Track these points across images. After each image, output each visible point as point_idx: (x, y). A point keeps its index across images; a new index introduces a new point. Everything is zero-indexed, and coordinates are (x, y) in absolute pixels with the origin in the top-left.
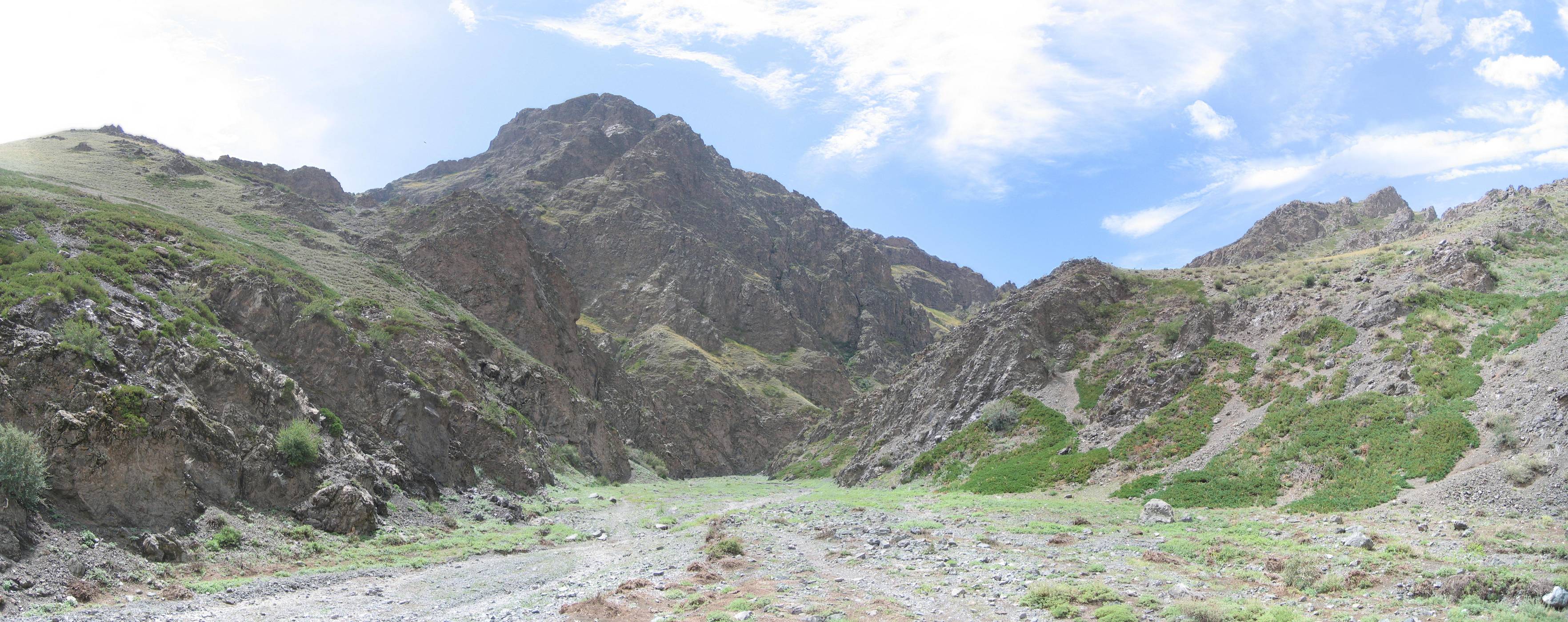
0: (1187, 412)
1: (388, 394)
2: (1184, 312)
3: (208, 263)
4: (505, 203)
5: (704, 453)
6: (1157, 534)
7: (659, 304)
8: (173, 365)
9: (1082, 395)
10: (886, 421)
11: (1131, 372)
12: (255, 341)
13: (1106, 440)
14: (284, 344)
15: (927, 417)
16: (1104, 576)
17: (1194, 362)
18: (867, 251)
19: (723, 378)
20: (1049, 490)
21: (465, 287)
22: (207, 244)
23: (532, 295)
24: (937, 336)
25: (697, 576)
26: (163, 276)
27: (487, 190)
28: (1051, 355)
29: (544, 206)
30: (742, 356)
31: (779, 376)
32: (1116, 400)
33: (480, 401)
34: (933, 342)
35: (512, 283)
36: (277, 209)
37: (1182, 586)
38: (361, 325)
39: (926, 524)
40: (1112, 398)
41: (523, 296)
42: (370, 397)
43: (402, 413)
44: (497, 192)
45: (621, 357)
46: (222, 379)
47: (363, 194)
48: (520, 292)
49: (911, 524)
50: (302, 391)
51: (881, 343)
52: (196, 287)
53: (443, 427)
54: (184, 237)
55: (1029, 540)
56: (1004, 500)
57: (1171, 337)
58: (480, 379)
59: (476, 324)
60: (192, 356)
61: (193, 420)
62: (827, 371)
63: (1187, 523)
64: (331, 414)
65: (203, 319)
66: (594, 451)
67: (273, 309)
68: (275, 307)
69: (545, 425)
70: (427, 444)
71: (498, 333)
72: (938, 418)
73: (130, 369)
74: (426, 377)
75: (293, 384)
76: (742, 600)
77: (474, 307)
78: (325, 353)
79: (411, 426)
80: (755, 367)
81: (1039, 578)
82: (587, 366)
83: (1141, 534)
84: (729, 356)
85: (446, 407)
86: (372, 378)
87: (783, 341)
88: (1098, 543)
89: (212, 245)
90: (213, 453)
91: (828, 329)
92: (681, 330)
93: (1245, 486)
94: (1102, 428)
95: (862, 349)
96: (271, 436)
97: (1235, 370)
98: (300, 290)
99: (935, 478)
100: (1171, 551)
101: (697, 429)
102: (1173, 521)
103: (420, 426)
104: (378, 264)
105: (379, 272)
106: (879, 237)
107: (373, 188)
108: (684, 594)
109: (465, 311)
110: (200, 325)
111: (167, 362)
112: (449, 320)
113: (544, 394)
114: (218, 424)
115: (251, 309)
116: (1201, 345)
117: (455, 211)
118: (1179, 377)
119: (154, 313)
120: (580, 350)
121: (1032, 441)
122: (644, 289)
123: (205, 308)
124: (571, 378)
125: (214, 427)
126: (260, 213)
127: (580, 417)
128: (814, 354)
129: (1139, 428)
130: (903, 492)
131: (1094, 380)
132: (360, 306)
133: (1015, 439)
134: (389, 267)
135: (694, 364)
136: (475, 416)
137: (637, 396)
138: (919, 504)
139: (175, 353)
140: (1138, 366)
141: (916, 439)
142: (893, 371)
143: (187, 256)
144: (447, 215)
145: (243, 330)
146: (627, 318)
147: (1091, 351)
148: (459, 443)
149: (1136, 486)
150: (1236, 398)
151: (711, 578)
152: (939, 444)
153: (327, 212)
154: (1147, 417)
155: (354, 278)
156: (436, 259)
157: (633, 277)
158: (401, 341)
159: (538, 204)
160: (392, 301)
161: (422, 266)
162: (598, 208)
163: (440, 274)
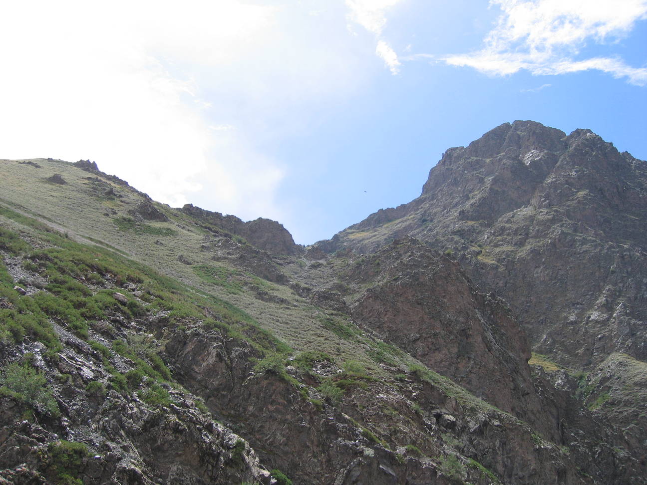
1: (342, 454)
3: (164, 314)
4: (443, 247)
7: (611, 331)
8: (120, 421)
12: (207, 397)
14: (236, 401)
21: (413, 335)
22: (166, 294)
23: (480, 339)
26: (119, 325)
27: (424, 235)
29: (479, 246)
33: (438, 456)
35: (458, 328)
36: (234, 261)
38: (313, 380)
41: (471, 340)
42: (323, 457)
43: (356, 473)
44: (434, 236)
45: (582, 394)
46: (171, 437)
47: (313, 246)
48: (467, 337)
50: (253, 452)
52: (151, 338)
54: (145, 285)
58: (436, 432)
59: (426, 374)
60: (141, 412)
64: (282, 476)
65: (156, 372)
67: (227, 365)
68: (229, 362)
69: (510, 476)
71: (450, 381)
74: (380, 433)
75: (243, 444)
77: (424, 356)
78: (277, 410)
82: (547, 408)
85: (403, 464)
86: (325, 436)
89: (171, 295)
98: (254, 344)
104: (328, 317)
105: (329, 325)
107: (321, 240)
109: (414, 360)
110: (152, 379)
111: (114, 417)
112: (400, 371)
113: (505, 444)
115: (205, 364)
117: (397, 259)
119: (107, 363)
120: (537, 391)
122: (592, 317)
123: (159, 361)
124: (531, 423)
126: (218, 264)
127: (548, 465)
132: (312, 360)
134: (338, 319)
137: (607, 436)
139: (124, 408)
143: (145, 305)
144: (390, 264)
146: (581, 351)
153: (280, 264)
155: (305, 331)
156: (383, 309)
157: (578, 306)
158: (353, 396)
159: (473, 244)
160: (343, 354)
161: (370, 317)
162: (530, 240)
163: (387, 324)
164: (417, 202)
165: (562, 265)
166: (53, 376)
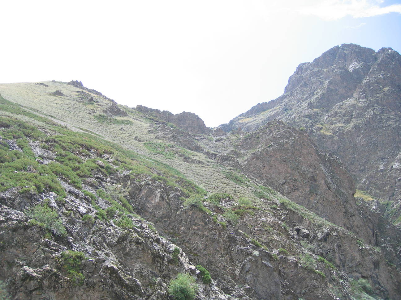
1: (239, 254)
3: (128, 173)
4: (298, 126)
8: (104, 238)
12: (156, 222)
14: (173, 224)
21: (281, 181)
22: (128, 160)
23: (323, 182)
26: (101, 180)
27: (286, 119)
29: (321, 124)
33: (298, 255)
35: (309, 176)
36: (169, 139)
38: (220, 210)
41: (317, 183)
42: (227, 257)
43: (248, 266)
44: (293, 119)
45: (388, 215)
46: (135, 247)
47: (217, 128)
48: (315, 181)
50: (184, 254)
52: (120, 188)
53: (276, 274)
54: (115, 155)
58: (297, 240)
59: (290, 204)
60: (116, 232)
61: (115, 275)
64: (203, 268)
65: (124, 208)
66: (381, 282)
67: (167, 202)
68: (168, 201)
69: (344, 266)
70: (266, 285)
71: (305, 209)
73: (75, 240)
74: (262, 242)
75: (179, 250)
77: (288, 193)
78: (198, 229)
79: (254, 274)
82: (366, 224)
85: (277, 260)
86: (228, 244)
89: (131, 161)
90: (127, 297)
96: (165, 285)
98: (183, 189)
103: (261, 274)
104: (228, 171)
105: (229, 176)
107: (222, 124)
109: (283, 196)
110: (122, 212)
111: (100, 236)
112: (274, 203)
113: (340, 246)
114: (131, 277)
115: (153, 202)
117: (270, 134)
119: (94, 203)
120: (360, 214)
122: (394, 167)
123: (126, 201)
124: (357, 233)
125: (128, 279)
126: (159, 141)
127: (367, 258)
132: (219, 198)
134: (234, 172)
136: (296, 264)
139: (105, 230)
143: (116, 167)
144: (265, 137)
145: (149, 215)
146: (387, 188)
148: (287, 283)
153: (197, 140)
155: (214, 180)
156: (262, 165)
157: (385, 160)
158: (245, 219)
159: (317, 123)
160: (238, 194)
161: (254, 170)
162: (354, 119)
163: (265, 174)
164: (282, 98)
165: (375, 135)
166: (62, 212)
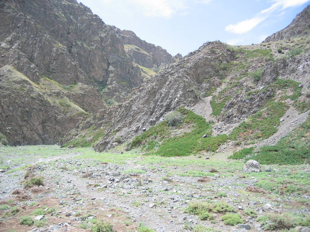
0: (266, 116)
2: (263, 66)
5: (28, 133)
6: (253, 178)
9: (213, 109)
10: (120, 120)
11: (237, 97)
13: (226, 130)
15: (139, 119)
16: (226, 198)
17: (269, 91)
18: (113, 36)
19: (40, 95)
20: (198, 155)
24: (145, 80)
25: (17, 197)
28: (199, 89)
30: (50, 85)
31: (68, 96)
32: (230, 110)
34: (143, 83)
37: (269, 205)
39: (137, 171)
40: (228, 110)
49: (130, 171)
51: (118, 82)
55: (188, 180)
56: (176, 160)
57: (257, 79)
62: (92, 95)
63: (268, 172)
72: (144, 120)
76: (40, 209)
80: (56, 91)
81: (193, 199)
83: (244, 177)
84: (44, 84)
87: (71, 79)
88: (223, 181)
91: (93, 74)
92: (20, 69)
93: (299, 153)
94: (223, 125)
95: (109, 85)
97: (291, 94)
99: (142, 149)
100: (261, 187)
101: (25, 121)
102: (260, 171)
106: (119, 30)
108: (9, 207)
116: (272, 82)
118: (262, 99)
121: (189, 131)
128: (86, 86)
129: (242, 125)
130: (127, 155)
131: (219, 101)
133: (181, 130)
135: (26, 87)
138: (134, 161)
140: (241, 94)
141: (134, 129)
142: (123, 96)
147: (218, 87)
149: (241, 153)
150: (292, 108)
151: (25, 198)
152: (145, 132)
154: (246, 119)
